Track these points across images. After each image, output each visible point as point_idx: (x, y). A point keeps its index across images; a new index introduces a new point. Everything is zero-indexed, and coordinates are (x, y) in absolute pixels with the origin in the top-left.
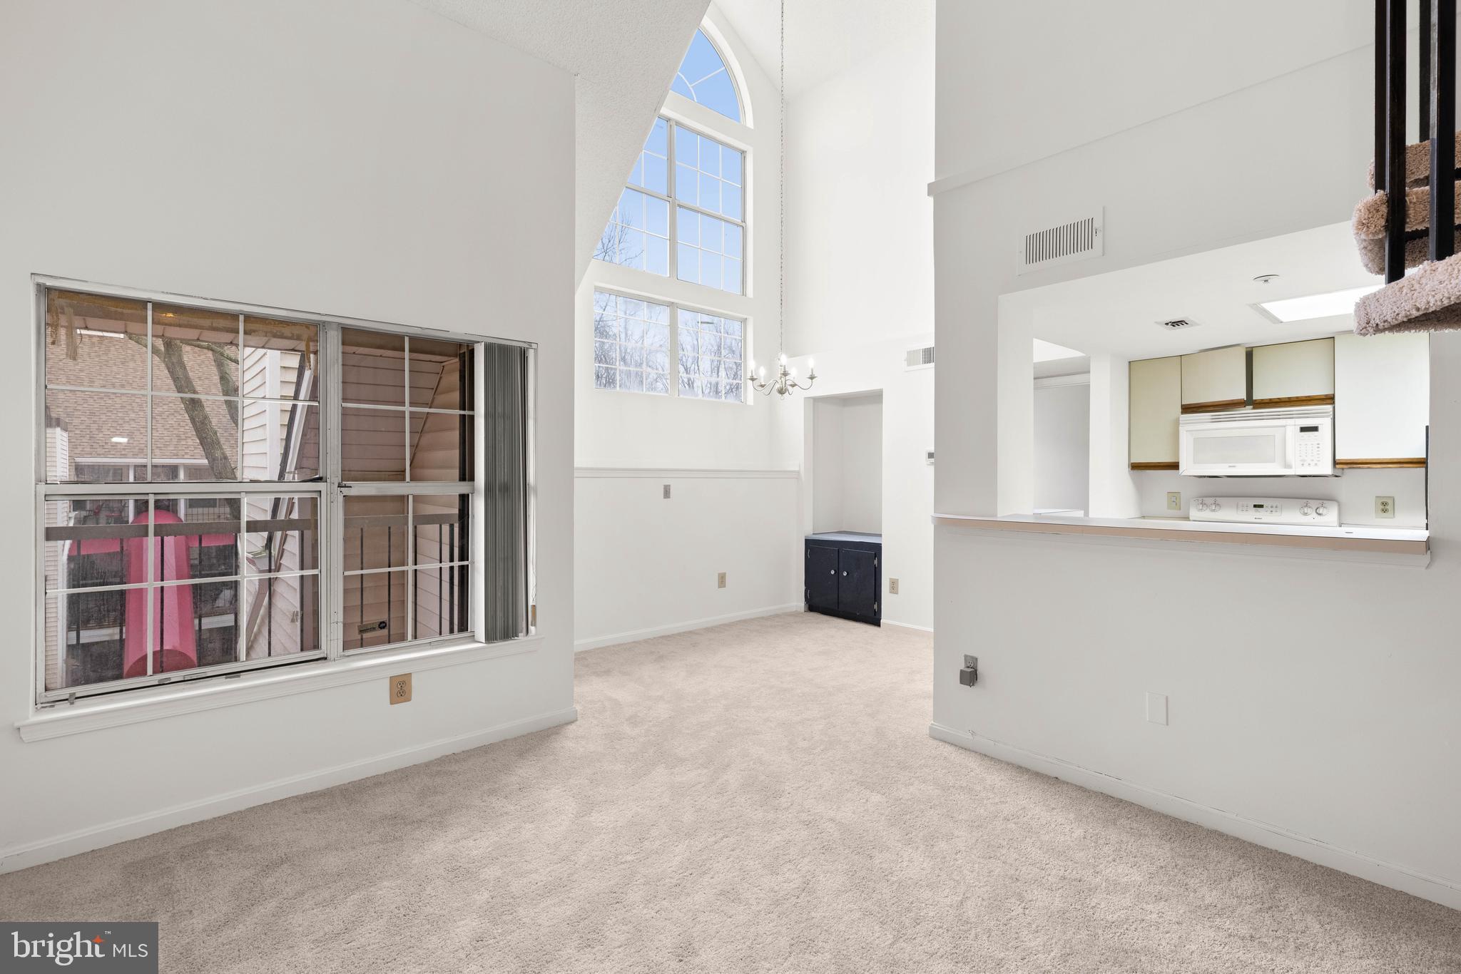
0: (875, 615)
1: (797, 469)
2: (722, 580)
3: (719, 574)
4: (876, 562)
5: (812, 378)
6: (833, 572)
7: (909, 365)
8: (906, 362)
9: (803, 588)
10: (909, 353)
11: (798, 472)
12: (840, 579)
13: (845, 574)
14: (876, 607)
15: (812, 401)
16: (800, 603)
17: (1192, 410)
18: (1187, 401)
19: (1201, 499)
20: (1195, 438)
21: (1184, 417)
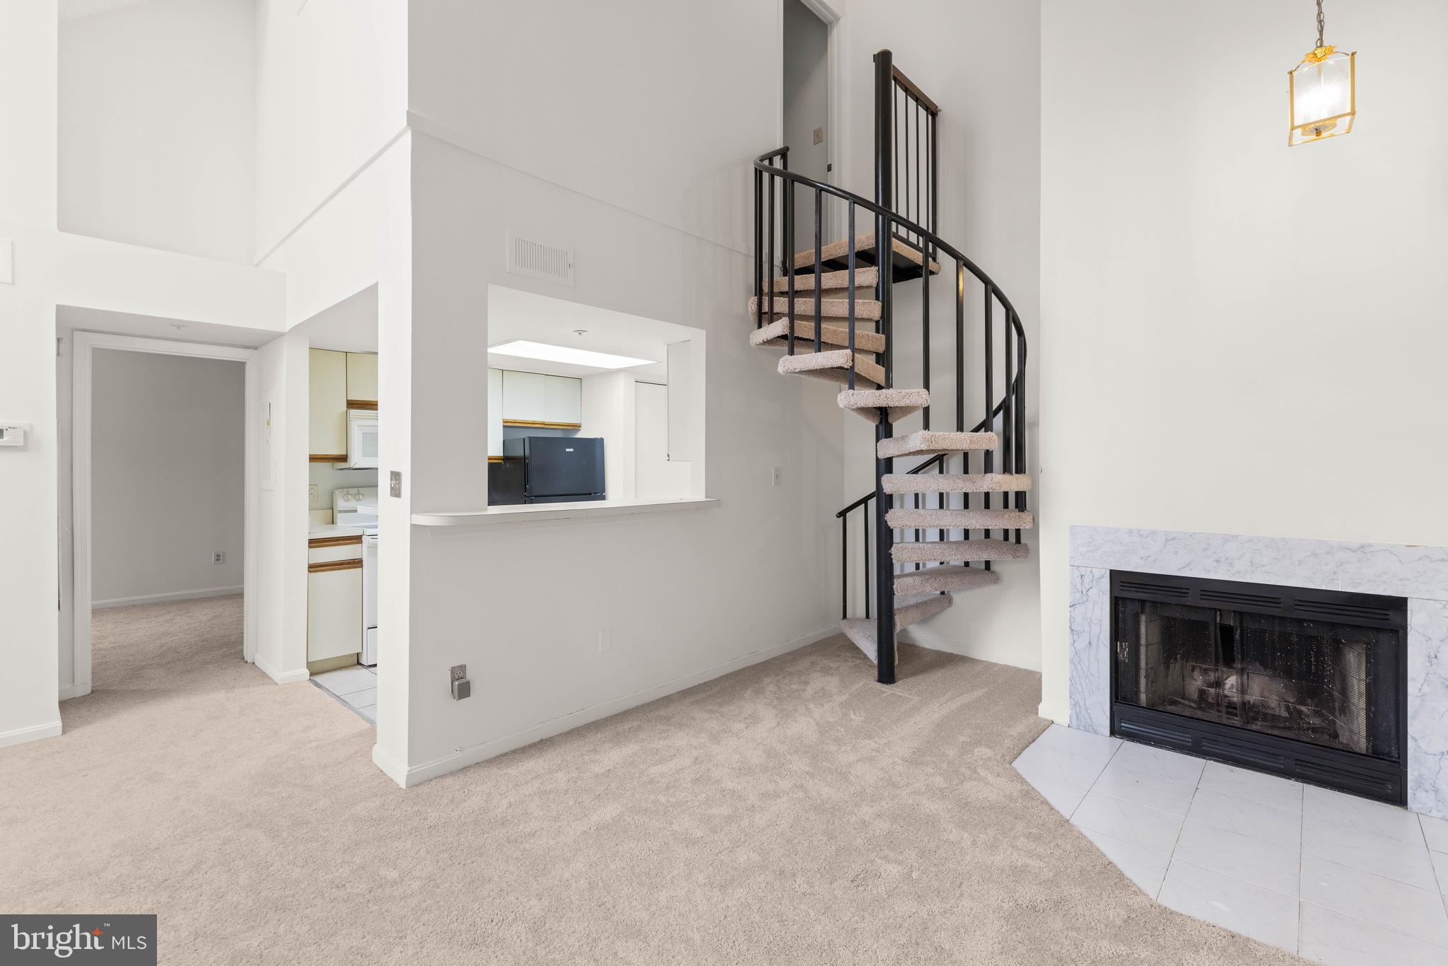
17: (357, 406)
18: (353, 397)
19: (345, 490)
20: (364, 434)
21: (353, 412)
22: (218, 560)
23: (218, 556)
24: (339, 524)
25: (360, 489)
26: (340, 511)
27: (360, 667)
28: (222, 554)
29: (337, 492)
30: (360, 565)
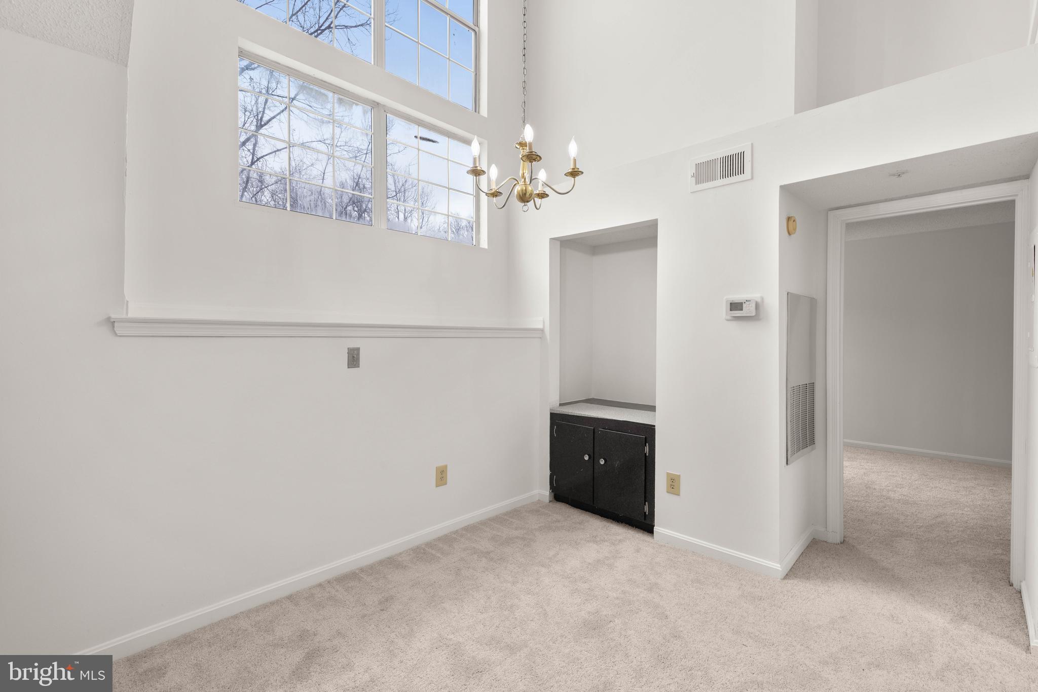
0: (645, 519)
1: (541, 326)
2: (442, 476)
3: (437, 468)
4: (647, 449)
5: (574, 173)
6: (586, 458)
7: (697, 182)
8: (694, 179)
9: (548, 472)
10: (698, 166)
11: (542, 330)
12: (596, 467)
13: (602, 462)
14: (646, 509)
15: (558, 243)
16: (545, 492)
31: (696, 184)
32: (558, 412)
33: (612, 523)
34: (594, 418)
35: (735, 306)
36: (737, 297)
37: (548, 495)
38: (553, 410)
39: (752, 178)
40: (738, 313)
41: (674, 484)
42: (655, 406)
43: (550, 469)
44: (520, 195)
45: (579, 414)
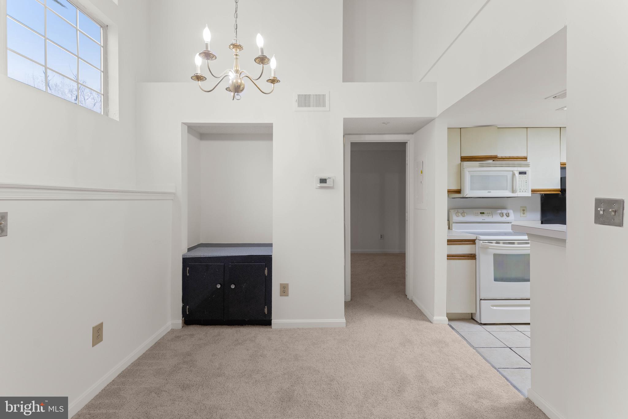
0: (264, 318)
1: (174, 191)
4: (266, 271)
6: (219, 286)
8: (297, 103)
9: (181, 304)
10: (299, 96)
11: (175, 194)
12: (227, 291)
13: (233, 287)
14: (266, 310)
15: (187, 127)
16: (178, 321)
17: (466, 160)
18: (464, 155)
19: (456, 210)
20: (471, 176)
21: (466, 163)
22: (381, 238)
23: (381, 236)
24: (453, 230)
25: (464, 210)
26: (454, 223)
27: (472, 320)
28: (383, 235)
29: (452, 211)
30: (474, 258)
31: (298, 107)
32: (191, 257)
33: (238, 327)
34: (225, 256)
35: (323, 181)
36: (323, 177)
37: (181, 322)
38: (185, 255)
39: (329, 111)
40: (323, 185)
41: (284, 290)
42: (272, 244)
43: (182, 302)
44: (235, 86)
45: (211, 255)
